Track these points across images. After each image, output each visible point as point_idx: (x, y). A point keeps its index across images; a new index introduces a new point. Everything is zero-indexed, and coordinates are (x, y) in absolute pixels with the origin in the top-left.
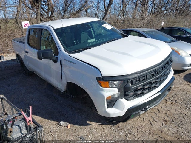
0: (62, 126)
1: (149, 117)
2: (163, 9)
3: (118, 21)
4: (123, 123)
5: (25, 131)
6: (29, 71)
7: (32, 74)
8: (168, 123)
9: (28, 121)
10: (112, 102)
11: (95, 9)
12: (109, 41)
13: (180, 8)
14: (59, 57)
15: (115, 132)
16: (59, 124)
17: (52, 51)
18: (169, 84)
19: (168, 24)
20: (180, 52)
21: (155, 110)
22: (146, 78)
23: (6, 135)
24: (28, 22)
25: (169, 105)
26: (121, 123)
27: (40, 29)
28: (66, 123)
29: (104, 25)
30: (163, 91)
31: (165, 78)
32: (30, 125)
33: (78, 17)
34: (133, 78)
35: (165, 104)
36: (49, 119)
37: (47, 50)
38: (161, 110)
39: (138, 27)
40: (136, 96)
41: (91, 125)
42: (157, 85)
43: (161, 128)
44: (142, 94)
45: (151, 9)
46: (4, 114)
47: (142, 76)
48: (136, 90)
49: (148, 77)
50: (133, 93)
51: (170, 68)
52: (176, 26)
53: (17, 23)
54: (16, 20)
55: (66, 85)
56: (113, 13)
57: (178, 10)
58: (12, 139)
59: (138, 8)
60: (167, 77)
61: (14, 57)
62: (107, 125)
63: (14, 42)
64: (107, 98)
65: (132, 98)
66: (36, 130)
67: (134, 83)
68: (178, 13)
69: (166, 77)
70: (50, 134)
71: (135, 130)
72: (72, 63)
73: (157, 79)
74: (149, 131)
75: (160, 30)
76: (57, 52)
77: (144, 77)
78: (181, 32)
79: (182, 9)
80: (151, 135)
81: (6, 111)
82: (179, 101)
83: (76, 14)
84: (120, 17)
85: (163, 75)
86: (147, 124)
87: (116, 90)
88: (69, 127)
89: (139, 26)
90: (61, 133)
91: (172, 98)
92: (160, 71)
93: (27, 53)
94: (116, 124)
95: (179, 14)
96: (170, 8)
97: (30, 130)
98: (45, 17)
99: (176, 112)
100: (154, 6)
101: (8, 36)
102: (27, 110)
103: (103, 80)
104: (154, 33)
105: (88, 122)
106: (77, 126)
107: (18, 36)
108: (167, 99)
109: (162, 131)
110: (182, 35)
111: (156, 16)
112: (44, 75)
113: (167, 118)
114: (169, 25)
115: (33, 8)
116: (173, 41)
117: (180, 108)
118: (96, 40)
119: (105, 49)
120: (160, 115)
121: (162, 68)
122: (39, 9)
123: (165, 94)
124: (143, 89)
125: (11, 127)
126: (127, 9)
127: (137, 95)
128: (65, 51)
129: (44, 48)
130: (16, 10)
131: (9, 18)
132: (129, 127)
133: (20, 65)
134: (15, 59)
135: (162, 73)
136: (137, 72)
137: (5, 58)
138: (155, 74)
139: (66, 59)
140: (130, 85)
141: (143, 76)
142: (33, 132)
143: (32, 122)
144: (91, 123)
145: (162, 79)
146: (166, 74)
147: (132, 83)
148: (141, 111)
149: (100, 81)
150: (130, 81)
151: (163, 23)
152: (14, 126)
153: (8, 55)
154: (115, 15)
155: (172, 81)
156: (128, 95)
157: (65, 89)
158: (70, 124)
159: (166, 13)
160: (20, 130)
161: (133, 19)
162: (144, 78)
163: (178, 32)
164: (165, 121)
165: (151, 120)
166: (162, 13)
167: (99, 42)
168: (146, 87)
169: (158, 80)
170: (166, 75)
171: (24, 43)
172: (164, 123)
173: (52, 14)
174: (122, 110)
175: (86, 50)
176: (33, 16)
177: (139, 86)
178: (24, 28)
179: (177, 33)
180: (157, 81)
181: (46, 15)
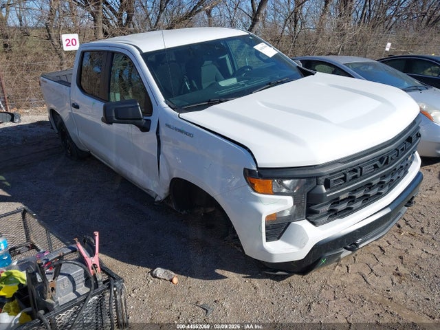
0: (159, 278)
1: (361, 265)
2: (389, 12)
3: (284, 39)
4: (300, 276)
5: (82, 289)
6: (80, 150)
7: (86, 158)
8: (405, 280)
9: (90, 265)
10: (277, 228)
11: (231, 9)
12: (270, 84)
13: (431, 9)
14: (154, 119)
15: (283, 296)
16: (152, 275)
17: (138, 104)
18: (411, 189)
19: (401, 48)
20: (432, 115)
21: (373, 248)
22: (359, 173)
23: (43, 296)
24: (76, 36)
25: (405, 237)
26: (296, 275)
27: (108, 52)
28: (168, 271)
29: (258, 47)
30: (396, 204)
31: (401, 175)
32: (95, 275)
33: (191, 27)
34: (330, 174)
35: (396, 234)
36: (128, 262)
37: (123, 101)
38: (388, 249)
39: (330, 54)
40: (334, 214)
41: (225, 277)
42: (383, 191)
43: (389, 291)
44: (349, 211)
45: (360, 12)
46: (29, 247)
47: (350, 169)
48: (336, 201)
49: (363, 172)
50: (327, 208)
51: (414, 152)
52: (419, 52)
53: (50, 38)
54: (48, 31)
55: (169, 185)
56: (270, 19)
57: (426, 13)
58: (55, 307)
59: (330, 7)
60: (406, 172)
61: (45, 117)
62: (263, 280)
63: (46, 82)
64: (268, 217)
65: (326, 218)
66: (109, 288)
67: (331, 186)
68: (424, 22)
69: (403, 172)
70: (133, 295)
71: (328, 295)
72: (186, 133)
73: (384, 176)
74: (361, 297)
75: (384, 61)
76: (149, 107)
77: (355, 170)
78: (433, 68)
79: (434, 12)
80: (366, 307)
81: (34, 241)
82: (430, 230)
83: (185, 20)
84: (286, 28)
85: (398, 168)
86: (357, 281)
87: (290, 200)
88: (175, 280)
89: (332, 52)
90: (158, 294)
91: (413, 223)
92: (392, 159)
93: (77, 107)
94: (283, 277)
95: (427, 24)
96: (406, 9)
97: (97, 286)
98: (113, 24)
99: (424, 256)
100: (368, 3)
101: (28, 68)
102: (89, 240)
103: (260, 176)
104: (370, 68)
105: (218, 271)
106: (195, 280)
107: (52, 67)
108: (402, 223)
109: (392, 299)
110: (437, 75)
111: (373, 27)
112: (115, 159)
113: (403, 268)
114: (402, 51)
115: (86, 2)
116: (416, 89)
117: (433, 245)
118: (238, 81)
119: (263, 103)
120: (386, 261)
121: (398, 151)
122: (100, 6)
123: (400, 213)
124: (351, 199)
125: (54, 279)
126: (305, 10)
127: (336, 214)
128: (167, 106)
129: (118, 97)
130: (47, 7)
131: (31, 25)
132: (316, 287)
133: (57, 135)
134: (46, 122)
135: (395, 162)
136: (340, 160)
137: (22, 118)
138: (380, 165)
139: (170, 124)
140: (322, 190)
141: (352, 169)
142: (102, 291)
143: (99, 269)
144: (226, 273)
145: (395, 178)
146: (404, 165)
147: (327, 185)
148: (343, 250)
149: (251, 179)
150: (322, 180)
151: (389, 44)
152: (60, 277)
153: (28, 111)
154: (275, 24)
155: (417, 181)
156: (316, 212)
157: (165, 194)
158: (176, 275)
159: (395, 22)
160: (71, 285)
161: (318, 33)
162: (356, 174)
163: (425, 68)
164: (399, 274)
165: (366, 272)
166: (387, 22)
167: (246, 86)
168: (358, 195)
169: (387, 180)
170: (404, 169)
171: (68, 84)
172: (396, 279)
173: (129, 19)
174: (301, 247)
175: (216, 103)
176: (87, 22)
177: (343, 192)
178: (66, 48)
179: (423, 71)
180: (384, 182)
181: (116, 20)
